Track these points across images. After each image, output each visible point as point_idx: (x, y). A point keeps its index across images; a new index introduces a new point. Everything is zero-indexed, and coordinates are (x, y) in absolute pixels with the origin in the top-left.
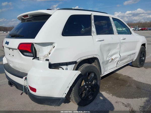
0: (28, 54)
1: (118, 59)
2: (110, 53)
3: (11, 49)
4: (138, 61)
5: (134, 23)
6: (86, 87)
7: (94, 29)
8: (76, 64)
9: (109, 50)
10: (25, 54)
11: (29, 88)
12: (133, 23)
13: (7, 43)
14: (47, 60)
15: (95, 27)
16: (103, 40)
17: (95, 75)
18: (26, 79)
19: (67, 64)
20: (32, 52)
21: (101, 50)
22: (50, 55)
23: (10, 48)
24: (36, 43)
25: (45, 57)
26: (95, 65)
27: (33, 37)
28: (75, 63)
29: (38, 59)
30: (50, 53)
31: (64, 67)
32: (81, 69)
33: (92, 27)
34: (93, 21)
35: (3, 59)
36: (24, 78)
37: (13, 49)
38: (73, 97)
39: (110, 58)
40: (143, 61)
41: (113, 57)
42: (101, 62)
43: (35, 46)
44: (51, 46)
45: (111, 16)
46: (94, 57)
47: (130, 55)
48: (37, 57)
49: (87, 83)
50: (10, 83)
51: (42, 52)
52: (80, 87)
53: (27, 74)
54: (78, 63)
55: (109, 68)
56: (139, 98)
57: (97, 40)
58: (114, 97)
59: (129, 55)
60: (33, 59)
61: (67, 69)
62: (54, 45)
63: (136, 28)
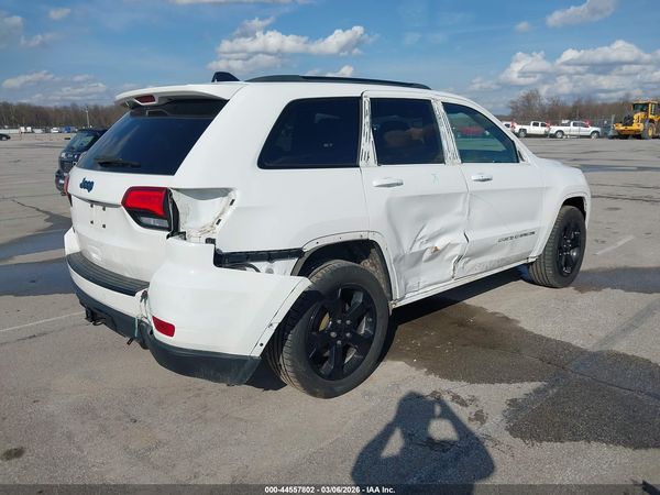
0: (152, 221)
1: (457, 251)
2: (425, 229)
3: (97, 203)
4: (548, 262)
5: (604, 105)
6: (333, 334)
7: (367, 145)
8: (300, 258)
9: (423, 219)
10: (145, 220)
11: (153, 325)
12: (599, 102)
13: (88, 185)
14: (211, 241)
15: (372, 139)
16: (398, 184)
17: (367, 298)
18: (145, 296)
19: (270, 256)
20: (165, 216)
21: (390, 216)
22: (218, 227)
23: (93, 203)
24: (177, 190)
25: (203, 231)
26: (372, 269)
27: (171, 169)
28: (297, 253)
29: (183, 235)
30: (219, 221)
31: (263, 265)
32: (319, 274)
33: (363, 139)
34: (366, 120)
35: (66, 236)
36: (139, 294)
37: (105, 205)
38: (289, 363)
39: (428, 245)
40: (574, 264)
41: (440, 243)
42: (389, 256)
43: (176, 196)
44: (225, 199)
45: (437, 98)
46: (365, 237)
47: (512, 238)
48: (182, 230)
49: (339, 322)
50: (92, 313)
51: (196, 216)
52: (314, 333)
53: (148, 283)
54: (306, 256)
55: (424, 279)
56: (514, 382)
57: (375, 183)
58: (432, 376)
59: (506, 239)
60: (168, 237)
61: (270, 271)
62: (232, 195)
63: (607, 127)
